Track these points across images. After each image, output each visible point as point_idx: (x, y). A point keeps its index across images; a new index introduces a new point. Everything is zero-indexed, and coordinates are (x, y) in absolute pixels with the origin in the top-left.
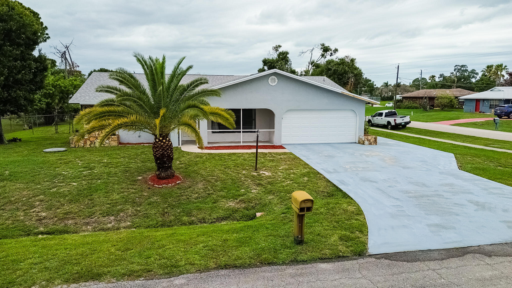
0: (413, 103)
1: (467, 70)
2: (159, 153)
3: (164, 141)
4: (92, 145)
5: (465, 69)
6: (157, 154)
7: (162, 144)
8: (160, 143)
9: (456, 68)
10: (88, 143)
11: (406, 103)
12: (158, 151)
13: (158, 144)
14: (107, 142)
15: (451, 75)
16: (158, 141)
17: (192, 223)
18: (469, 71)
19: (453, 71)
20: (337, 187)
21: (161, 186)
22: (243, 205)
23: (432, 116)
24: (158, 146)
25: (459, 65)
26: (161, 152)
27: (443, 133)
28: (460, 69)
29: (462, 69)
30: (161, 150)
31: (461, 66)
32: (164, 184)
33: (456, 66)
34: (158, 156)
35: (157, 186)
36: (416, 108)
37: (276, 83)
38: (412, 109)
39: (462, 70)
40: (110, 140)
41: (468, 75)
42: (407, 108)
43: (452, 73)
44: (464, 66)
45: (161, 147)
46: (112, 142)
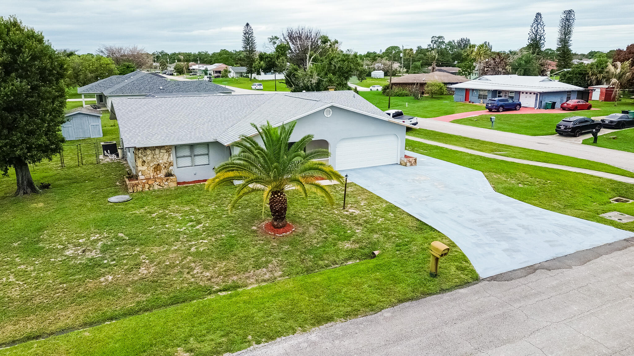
0: (403, 90)
1: (444, 42)
2: (279, 207)
3: (282, 196)
4: (151, 189)
5: (441, 41)
6: (277, 208)
7: (281, 198)
8: (278, 198)
9: (433, 39)
10: (147, 186)
11: (396, 89)
12: (278, 205)
13: (277, 199)
14: (166, 183)
15: (429, 47)
16: (277, 197)
17: (327, 266)
18: (446, 42)
19: (430, 43)
20: (421, 221)
21: (282, 235)
22: (358, 246)
23: (427, 108)
24: (277, 201)
25: (435, 37)
26: (280, 205)
27: (451, 136)
28: (437, 41)
29: (439, 40)
30: (280, 204)
31: (438, 37)
32: (284, 233)
33: (433, 37)
34: (277, 209)
35: (278, 235)
36: (406, 95)
37: (331, 114)
38: (402, 96)
39: (439, 42)
40: (169, 181)
41: (445, 48)
42: (398, 96)
43: (429, 45)
44: (441, 37)
45: (280, 201)
46: (171, 183)
